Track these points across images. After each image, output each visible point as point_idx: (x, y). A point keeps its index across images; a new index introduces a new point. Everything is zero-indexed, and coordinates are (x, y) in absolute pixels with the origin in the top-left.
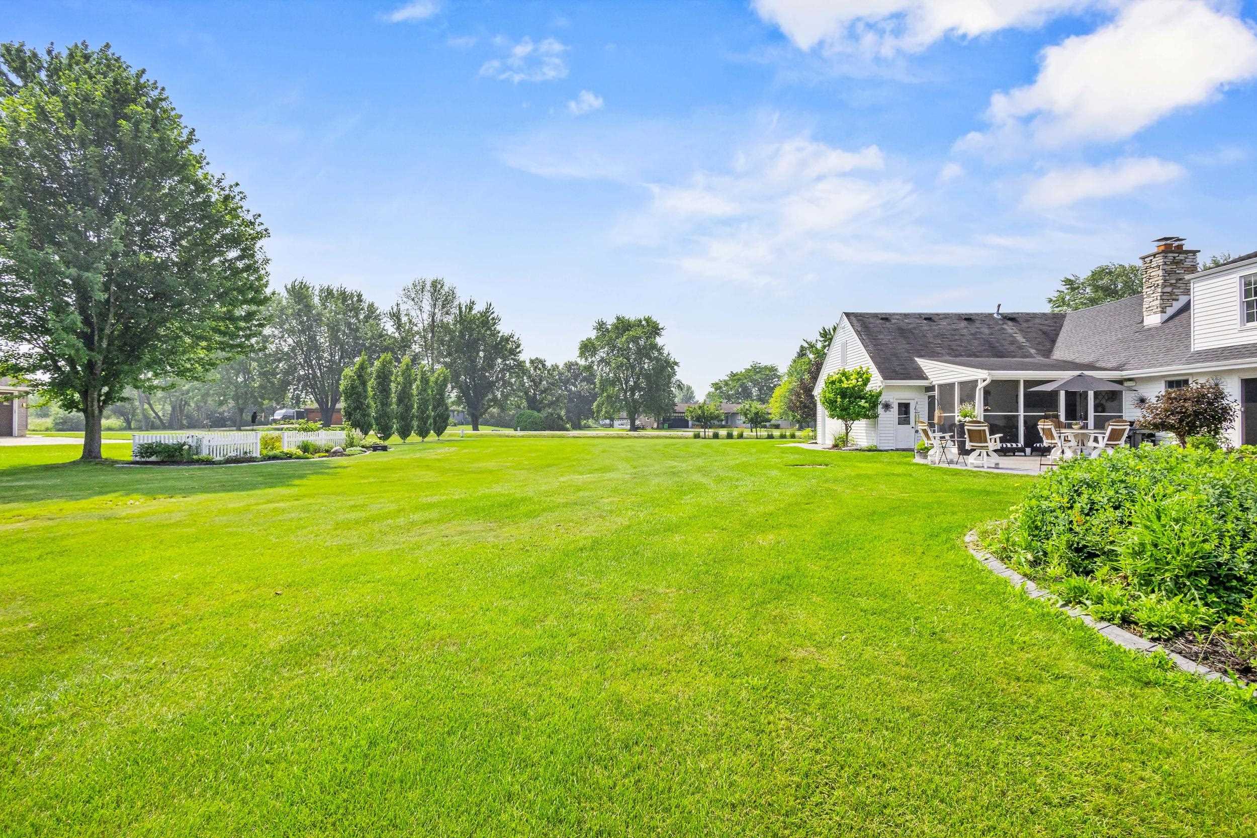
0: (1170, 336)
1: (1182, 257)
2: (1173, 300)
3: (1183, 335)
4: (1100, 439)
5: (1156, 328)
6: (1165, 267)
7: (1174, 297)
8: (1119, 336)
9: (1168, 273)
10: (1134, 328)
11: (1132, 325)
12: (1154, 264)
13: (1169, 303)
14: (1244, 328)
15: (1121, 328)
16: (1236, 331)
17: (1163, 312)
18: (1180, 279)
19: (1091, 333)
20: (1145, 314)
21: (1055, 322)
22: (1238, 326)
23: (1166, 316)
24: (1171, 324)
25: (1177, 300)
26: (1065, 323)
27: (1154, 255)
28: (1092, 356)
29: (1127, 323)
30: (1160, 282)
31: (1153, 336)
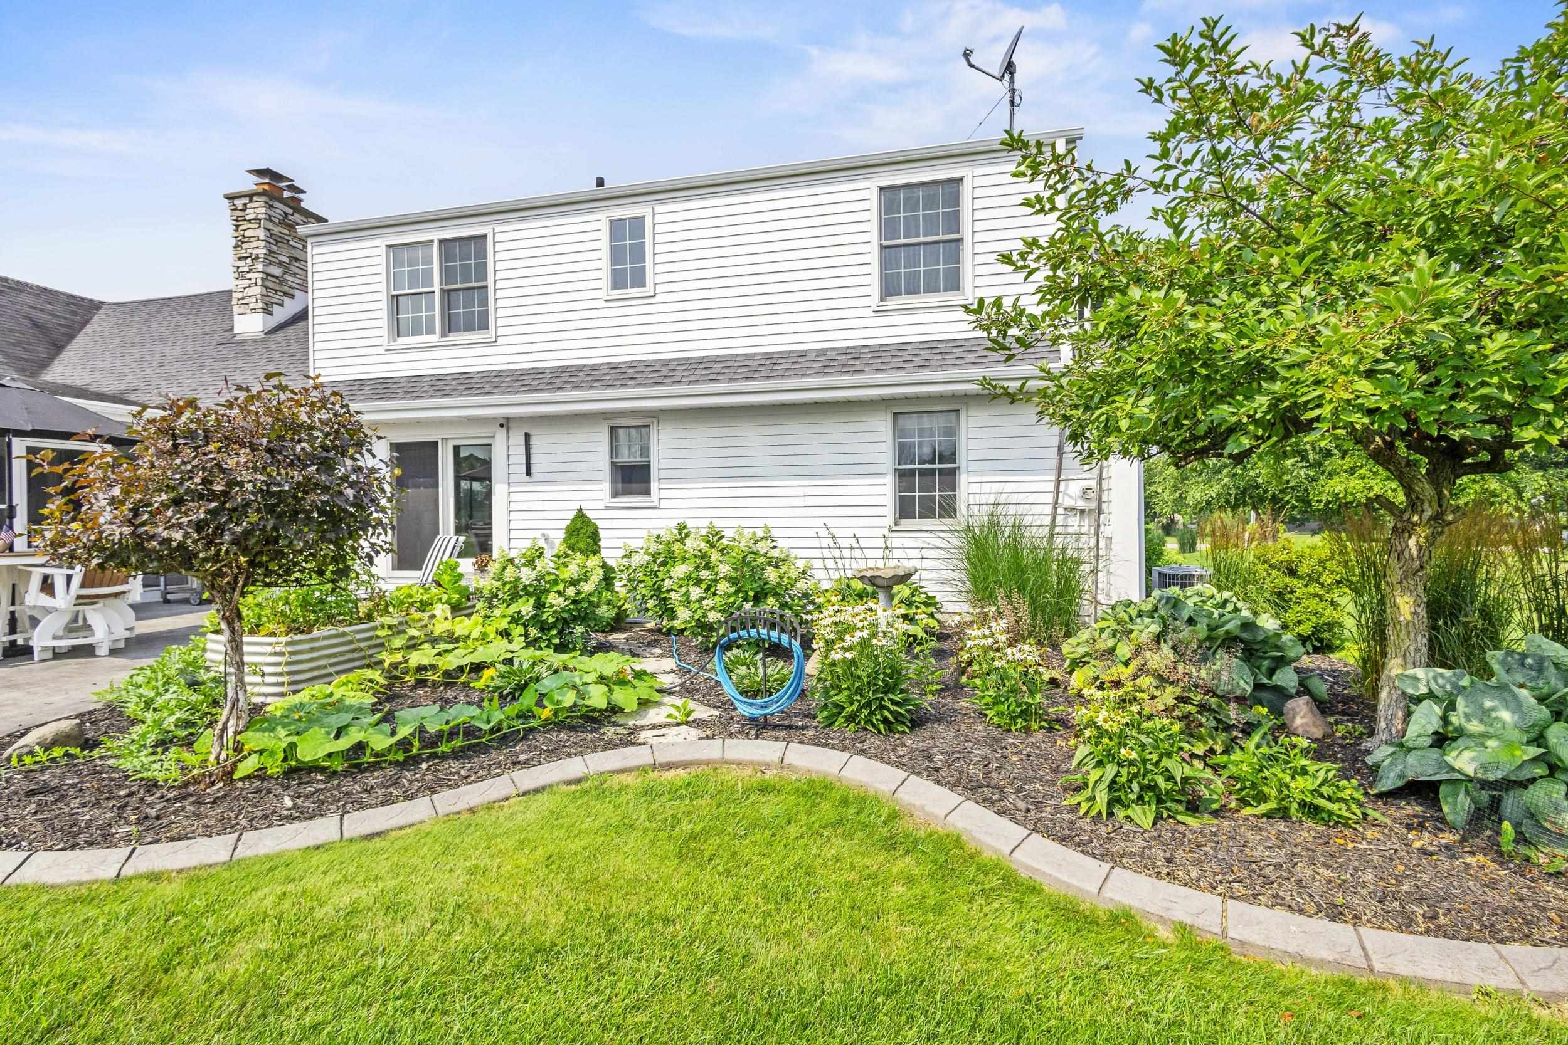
0: (276, 355)
1: (297, 217)
2: (285, 294)
3: (298, 356)
4: (59, 584)
5: (255, 341)
6: (270, 226)
7: (286, 289)
8: (189, 349)
9: (274, 240)
10: (217, 338)
11: (214, 332)
12: (250, 214)
13: (278, 298)
14: (393, 345)
15: (195, 335)
16: (381, 350)
17: (267, 311)
18: (297, 259)
19: (138, 339)
20: (236, 309)
21: (73, 313)
22: (384, 341)
23: (273, 321)
24: (280, 336)
25: (292, 296)
26: (96, 318)
27: (250, 196)
28: (129, 378)
29: (207, 329)
30: (262, 252)
31: (248, 353)
